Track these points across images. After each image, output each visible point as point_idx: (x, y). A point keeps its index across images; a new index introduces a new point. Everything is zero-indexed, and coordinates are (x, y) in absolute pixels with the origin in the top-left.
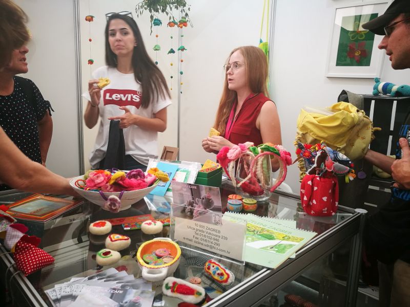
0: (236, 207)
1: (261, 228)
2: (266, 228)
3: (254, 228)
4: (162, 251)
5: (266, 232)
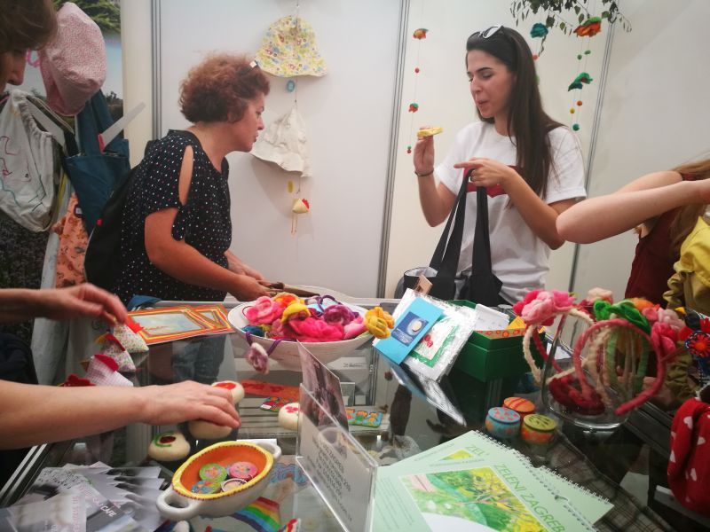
0: (500, 426)
1: (504, 492)
2: (517, 495)
3: (488, 484)
4: (244, 468)
5: (506, 503)
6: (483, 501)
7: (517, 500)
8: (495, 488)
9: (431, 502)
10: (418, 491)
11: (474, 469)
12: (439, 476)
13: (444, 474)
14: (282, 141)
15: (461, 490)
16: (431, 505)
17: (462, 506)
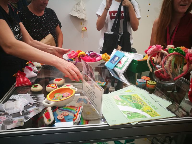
0: (140, 83)
1: (141, 100)
2: (145, 101)
3: (136, 98)
4: (67, 94)
5: (141, 103)
6: (135, 102)
7: (145, 102)
8: (138, 99)
9: (120, 102)
10: (116, 100)
11: (132, 94)
12: (122, 96)
13: (124, 96)
14: (78, 10)
15: (129, 100)
16: (120, 103)
17: (129, 103)
